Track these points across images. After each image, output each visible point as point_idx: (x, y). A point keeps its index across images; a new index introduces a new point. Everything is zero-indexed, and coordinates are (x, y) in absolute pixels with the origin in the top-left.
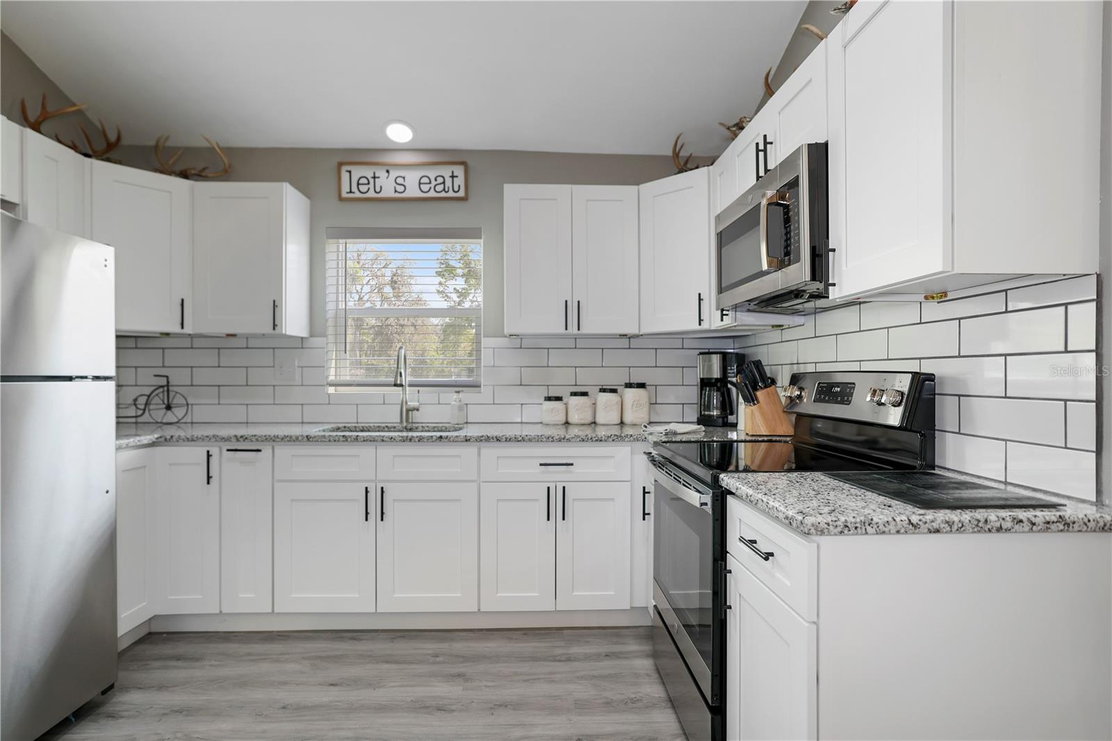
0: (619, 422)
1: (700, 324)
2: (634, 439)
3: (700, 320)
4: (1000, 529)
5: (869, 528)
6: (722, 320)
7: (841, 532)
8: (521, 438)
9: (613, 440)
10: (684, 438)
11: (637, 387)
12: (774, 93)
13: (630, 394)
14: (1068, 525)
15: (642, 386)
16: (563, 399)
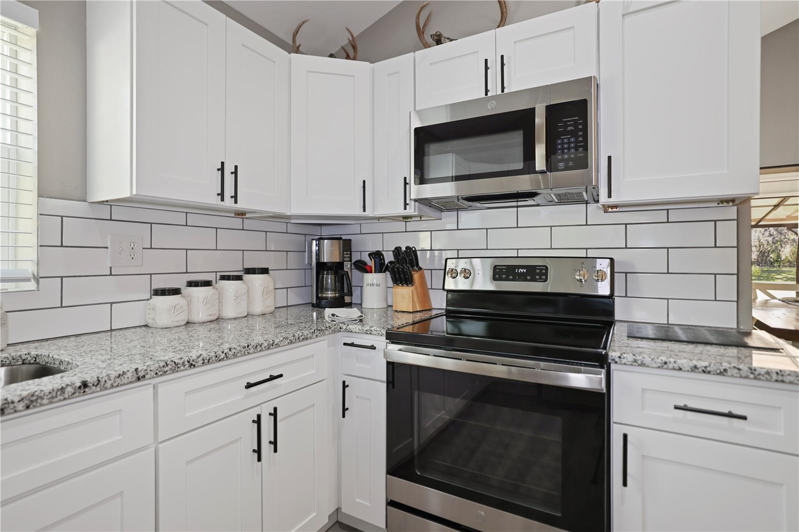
0: (246, 313)
8: (223, 356)
9: (317, 336)
11: (261, 274)
15: (265, 271)
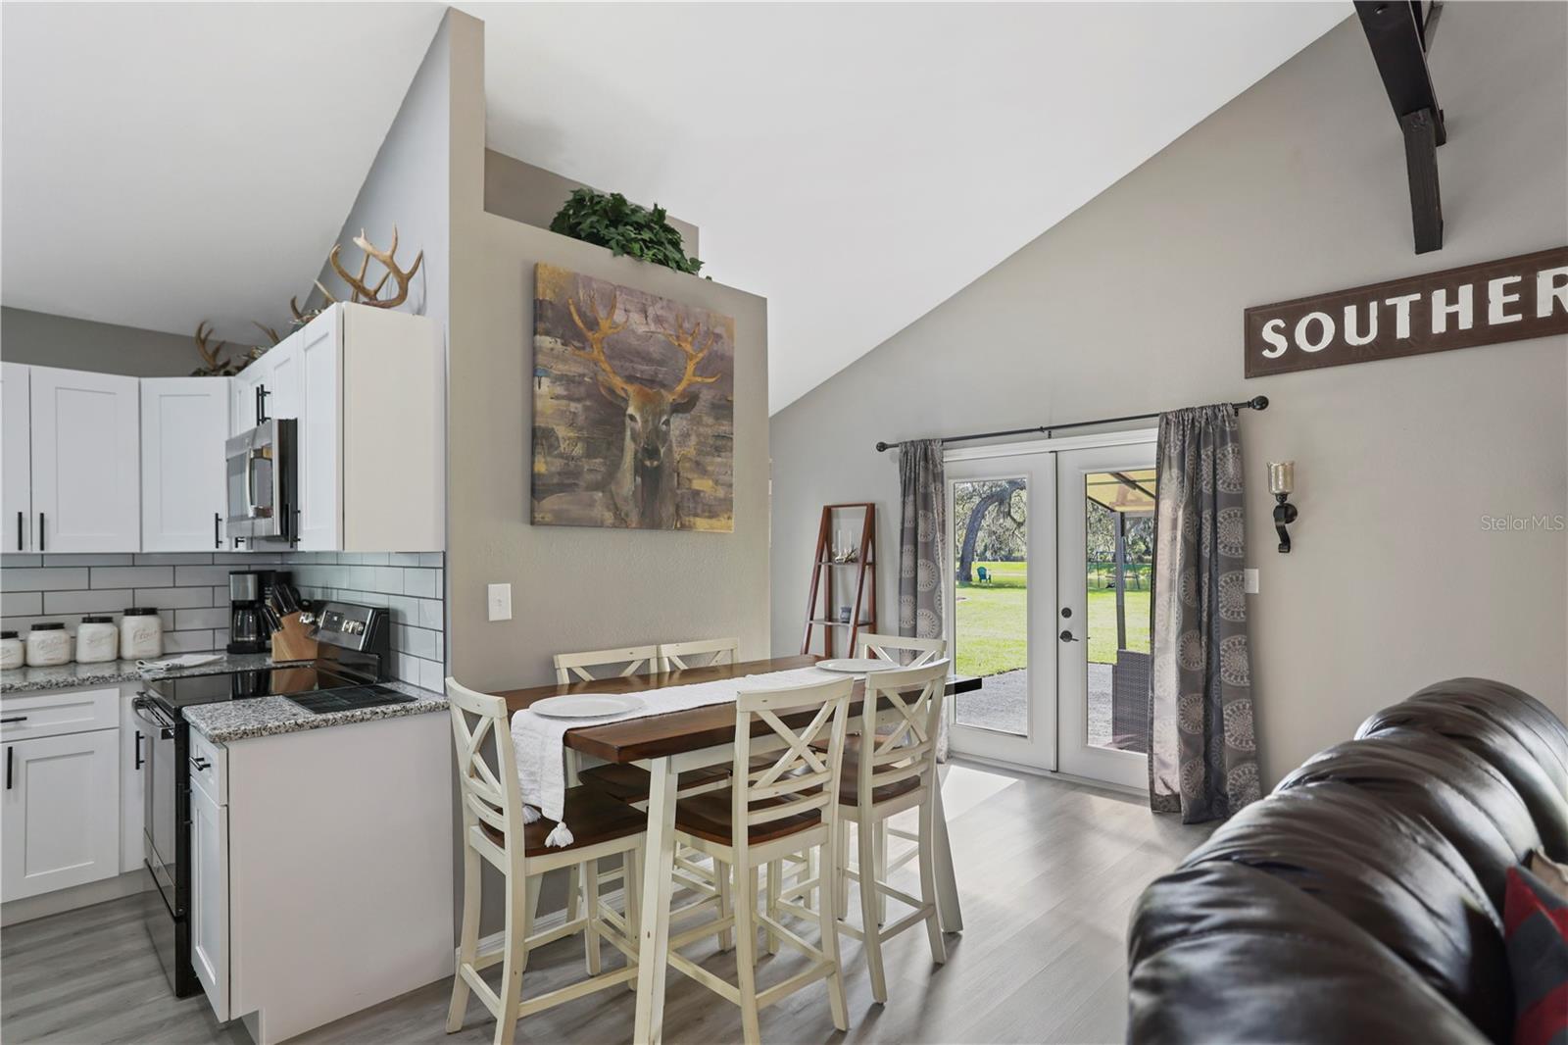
0: (115, 657)
1: (217, 547)
2: (124, 679)
3: (218, 542)
4: (362, 720)
5: (263, 732)
6: (237, 546)
7: (241, 738)
9: (92, 683)
10: (196, 671)
11: (143, 614)
12: (279, 342)
13: (131, 623)
14: (408, 711)
15: (150, 611)
16: (19, 634)
